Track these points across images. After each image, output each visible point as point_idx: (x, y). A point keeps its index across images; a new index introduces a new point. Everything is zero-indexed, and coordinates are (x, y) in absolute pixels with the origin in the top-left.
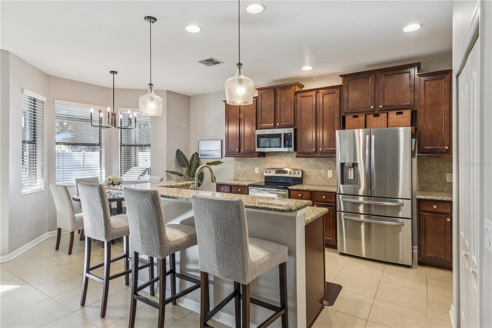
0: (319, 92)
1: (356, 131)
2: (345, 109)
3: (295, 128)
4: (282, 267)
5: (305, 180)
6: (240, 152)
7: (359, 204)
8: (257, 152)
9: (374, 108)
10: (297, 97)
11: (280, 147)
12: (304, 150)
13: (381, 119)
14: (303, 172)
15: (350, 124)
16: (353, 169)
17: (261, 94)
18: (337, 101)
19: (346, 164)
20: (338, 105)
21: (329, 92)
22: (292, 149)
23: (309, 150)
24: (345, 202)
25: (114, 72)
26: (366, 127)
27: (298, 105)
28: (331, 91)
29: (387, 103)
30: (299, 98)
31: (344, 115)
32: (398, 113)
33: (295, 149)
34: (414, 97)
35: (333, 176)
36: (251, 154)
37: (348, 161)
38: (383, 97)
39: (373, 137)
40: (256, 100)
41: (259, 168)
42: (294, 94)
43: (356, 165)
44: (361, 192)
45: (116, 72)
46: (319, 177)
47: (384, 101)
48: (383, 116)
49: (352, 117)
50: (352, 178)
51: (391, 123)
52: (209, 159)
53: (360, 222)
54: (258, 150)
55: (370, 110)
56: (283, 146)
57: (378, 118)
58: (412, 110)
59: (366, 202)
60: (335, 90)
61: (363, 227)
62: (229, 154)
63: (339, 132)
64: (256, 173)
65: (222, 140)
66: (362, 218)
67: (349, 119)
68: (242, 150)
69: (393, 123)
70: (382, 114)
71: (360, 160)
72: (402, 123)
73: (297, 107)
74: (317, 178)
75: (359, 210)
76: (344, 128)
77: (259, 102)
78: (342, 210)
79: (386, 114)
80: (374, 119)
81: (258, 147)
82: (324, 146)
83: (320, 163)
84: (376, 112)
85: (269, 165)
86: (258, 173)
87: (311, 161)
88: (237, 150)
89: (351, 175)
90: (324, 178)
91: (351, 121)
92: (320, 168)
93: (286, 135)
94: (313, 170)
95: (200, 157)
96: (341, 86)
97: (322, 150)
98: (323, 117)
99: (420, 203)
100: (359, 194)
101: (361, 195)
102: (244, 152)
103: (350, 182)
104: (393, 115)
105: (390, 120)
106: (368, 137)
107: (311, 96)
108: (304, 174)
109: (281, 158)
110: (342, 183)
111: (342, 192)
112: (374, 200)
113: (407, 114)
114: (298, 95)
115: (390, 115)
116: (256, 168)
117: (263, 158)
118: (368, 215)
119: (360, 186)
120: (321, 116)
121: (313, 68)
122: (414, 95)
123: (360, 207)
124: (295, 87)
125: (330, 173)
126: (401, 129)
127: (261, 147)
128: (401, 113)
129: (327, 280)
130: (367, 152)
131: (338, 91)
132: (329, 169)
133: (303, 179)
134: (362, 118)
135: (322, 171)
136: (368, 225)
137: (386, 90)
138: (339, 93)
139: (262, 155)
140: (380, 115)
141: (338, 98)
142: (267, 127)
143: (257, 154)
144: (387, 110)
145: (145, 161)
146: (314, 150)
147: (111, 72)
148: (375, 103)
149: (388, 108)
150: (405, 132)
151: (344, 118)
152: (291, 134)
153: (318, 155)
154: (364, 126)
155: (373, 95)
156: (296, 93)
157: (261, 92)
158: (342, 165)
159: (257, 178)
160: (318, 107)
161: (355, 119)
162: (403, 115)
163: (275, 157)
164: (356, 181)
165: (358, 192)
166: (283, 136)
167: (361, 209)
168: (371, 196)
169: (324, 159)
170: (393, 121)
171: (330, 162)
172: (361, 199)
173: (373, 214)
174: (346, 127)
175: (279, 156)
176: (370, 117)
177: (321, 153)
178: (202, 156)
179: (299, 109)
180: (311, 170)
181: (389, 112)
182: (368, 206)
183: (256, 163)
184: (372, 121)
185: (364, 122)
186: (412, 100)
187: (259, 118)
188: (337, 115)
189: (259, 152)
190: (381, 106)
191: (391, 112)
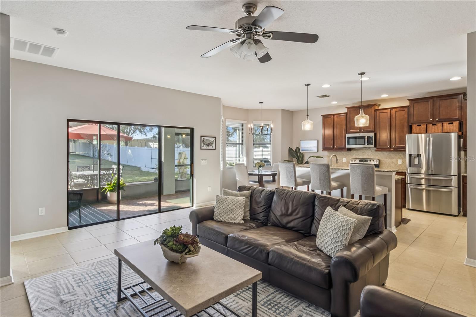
0: (393, 110)
1: (420, 135)
2: (411, 121)
3: (375, 132)
4: (385, 195)
5: (380, 166)
6: (333, 148)
7: (421, 179)
8: (346, 148)
9: (433, 120)
10: (376, 113)
11: (365, 144)
12: (381, 146)
13: (437, 127)
14: (379, 161)
15: (415, 130)
16: (417, 158)
17: (350, 111)
18: (406, 116)
19: (413, 155)
20: (407, 119)
21: (400, 110)
22: (373, 146)
23: (385, 147)
24: (411, 178)
25: (261, 103)
26: (426, 133)
27: (378, 118)
28: (401, 109)
29: (441, 117)
30: (378, 114)
31: (411, 124)
32: (449, 124)
33: (375, 146)
34: (461, 114)
35: (402, 163)
36: (342, 149)
37: (414, 153)
38: (439, 113)
39: (431, 139)
40: (346, 115)
41: (346, 159)
42: (374, 111)
43: (420, 156)
44: (423, 171)
45: (262, 103)
46: (391, 164)
47: (439, 116)
48: (439, 125)
49: (416, 126)
50: (417, 163)
51: (445, 129)
52: (308, 153)
53: (422, 190)
54: (347, 146)
55: (429, 121)
56: (366, 144)
57: (435, 126)
58: (460, 122)
59: (427, 177)
60: (404, 109)
61: (424, 193)
62: (325, 149)
63: (407, 136)
64: (344, 162)
65: (318, 141)
66: (424, 187)
67: (414, 127)
68: (335, 147)
69: (446, 129)
70: (438, 124)
71: (422, 152)
72: (452, 129)
73: (376, 119)
74: (390, 165)
75: (421, 183)
76: (411, 133)
77: (348, 116)
78: (409, 182)
79: (441, 124)
80: (433, 127)
81: (348, 144)
82: (396, 144)
83: (392, 154)
84: (434, 123)
85: (354, 156)
86: (345, 161)
87: (386, 154)
88: (332, 147)
89: (416, 161)
90: (395, 165)
91: (416, 128)
92: (393, 158)
93: (369, 137)
94: (387, 160)
95: (301, 151)
96: (409, 106)
97: (395, 146)
98: (396, 126)
99: (464, 178)
100: (422, 173)
101: (423, 173)
102: (337, 148)
103: (415, 166)
104: (446, 125)
105: (444, 128)
106: (428, 138)
107: (387, 112)
108: (381, 162)
109: (363, 152)
110: (410, 166)
111: (409, 172)
112: (433, 176)
113: (456, 124)
114: (378, 112)
115: (444, 125)
116: (344, 159)
117: (349, 152)
118: (428, 185)
119: (422, 168)
120: (394, 125)
121: (389, 95)
122: (461, 112)
123: (422, 181)
124: (375, 106)
125: (400, 162)
126: (453, 134)
127: (350, 145)
128: (452, 123)
129: (403, 217)
130: (427, 147)
131: (406, 109)
132: (399, 159)
133: (380, 165)
134: (424, 126)
135: (394, 160)
136: (428, 191)
137: (441, 109)
138: (407, 111)
139: (350, 150)
140: (437, 124)
141: (407, 113)
142: (355, 132)
143: (347, 149)
144: (442, 121)
145: (268, 154)
146: (389, 146)
147: (260, 103)
148: (433, 117)
149: (443, 120)
150: (455, 135)
151: (411, 127)
152: (372, 136)
153: (392, 150)
154: (425, 132)
155: (432, 112)
156: (376, 110)
157: (349, 109)
158: (410, 155)
159: (345, 165)
160: (392, 119)
161: (419, 127)
162: (453, 125)
163: (359, 151)
164: (420, 165)
165: (421, 172)
166: (366, 137)
167: (423, 182)
168: (430, 174)
169: (395, 152)
170: (446, 128)
171: (400, 154)
172: (423, 176)
173: (432, 185)
174: (413, 132)
175: (362, 151)
176: (430, 126)
177: (394, 148)
178: (302, 150)
179: (378, 121)
180: (386, 159)
181: (443, 123)
182: (428, 180)
183: (344, 155)
184: (431, 128)
185: (425, 129)
186: (460, 115)
187: (348, 126)
188: (406, 124)
189: (348, 148)
190: (437, 119)
191: (445, 123)
